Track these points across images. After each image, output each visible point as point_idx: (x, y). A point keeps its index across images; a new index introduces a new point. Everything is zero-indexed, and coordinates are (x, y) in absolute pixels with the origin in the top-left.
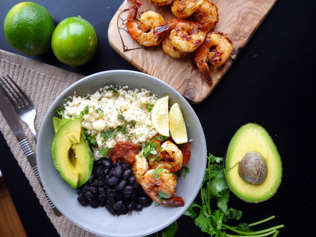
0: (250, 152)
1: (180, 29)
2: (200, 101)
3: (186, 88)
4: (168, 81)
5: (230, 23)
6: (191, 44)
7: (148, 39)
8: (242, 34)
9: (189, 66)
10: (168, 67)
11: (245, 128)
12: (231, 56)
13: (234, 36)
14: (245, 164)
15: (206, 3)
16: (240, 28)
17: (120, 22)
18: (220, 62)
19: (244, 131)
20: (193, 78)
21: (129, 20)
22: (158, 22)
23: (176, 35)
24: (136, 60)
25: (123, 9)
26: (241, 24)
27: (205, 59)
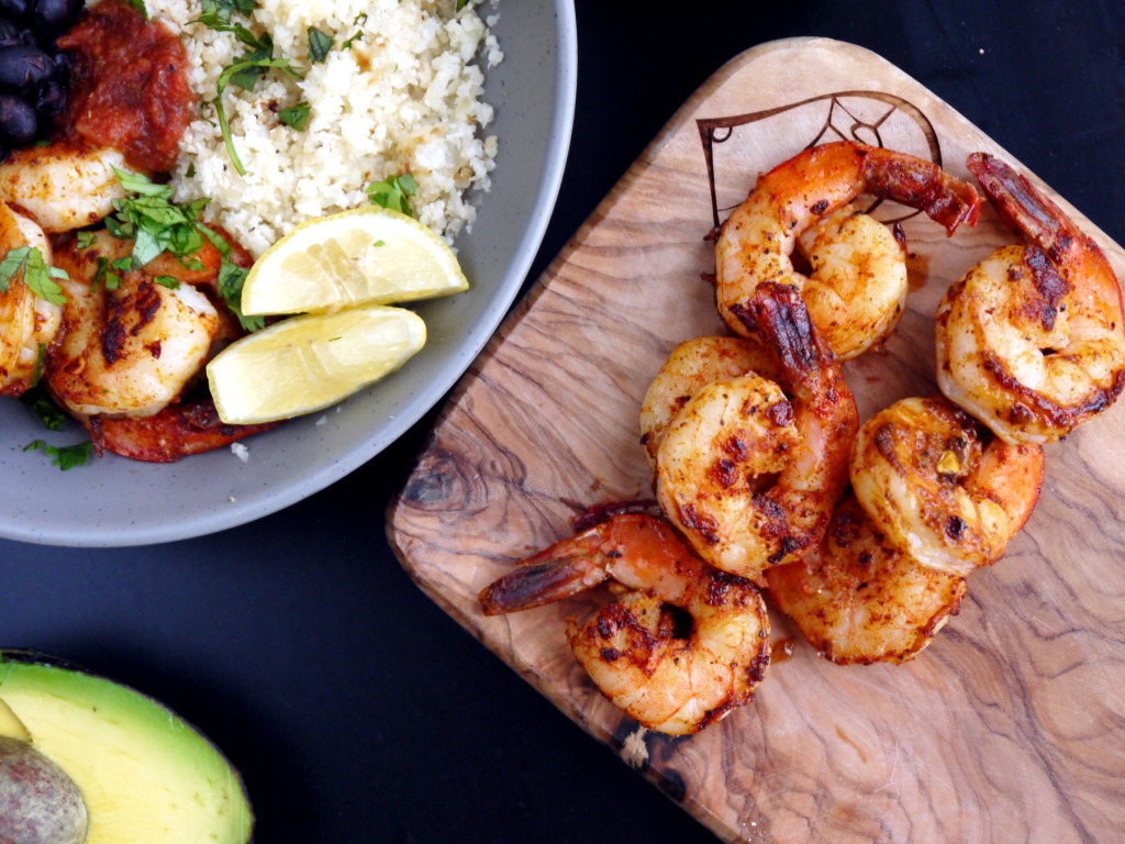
0: (82, 808)
1: (782, 431)
2: (398, 538)
3: (474, 461)
4: (518, 363)
5: (830, 735)
6: (693, 488)
7: (754, 255)
8: (762, 798)
9: (596, 486)
10: (599, 366)
11: (224, 790)
12: (642, 731)
13: (752, 756)
14: (12, 767)
15: (935, 596)
16: (796, 790)
17: (869, 110)
18: (595, 652)
19: (210, 782)
20: (529, 509)
21: (867, 157)
22: (839, 313)
23: (747, 409)
24: (650, 186)
25: (938, 129)
26: (822, 796)
27: (622, 570)
